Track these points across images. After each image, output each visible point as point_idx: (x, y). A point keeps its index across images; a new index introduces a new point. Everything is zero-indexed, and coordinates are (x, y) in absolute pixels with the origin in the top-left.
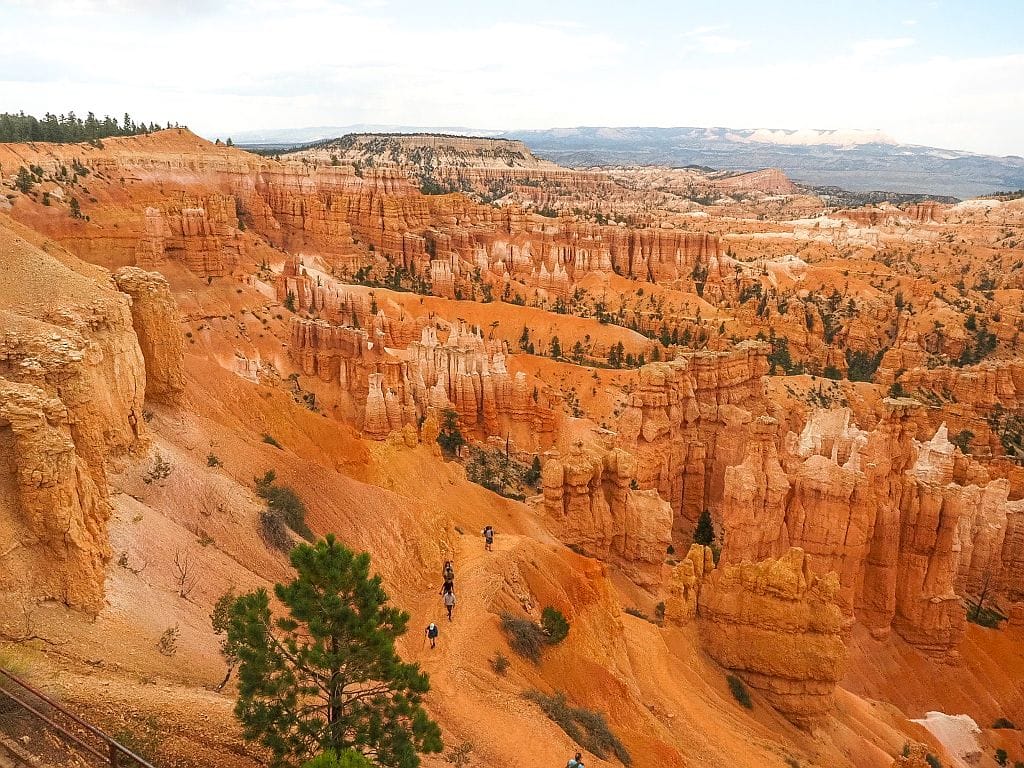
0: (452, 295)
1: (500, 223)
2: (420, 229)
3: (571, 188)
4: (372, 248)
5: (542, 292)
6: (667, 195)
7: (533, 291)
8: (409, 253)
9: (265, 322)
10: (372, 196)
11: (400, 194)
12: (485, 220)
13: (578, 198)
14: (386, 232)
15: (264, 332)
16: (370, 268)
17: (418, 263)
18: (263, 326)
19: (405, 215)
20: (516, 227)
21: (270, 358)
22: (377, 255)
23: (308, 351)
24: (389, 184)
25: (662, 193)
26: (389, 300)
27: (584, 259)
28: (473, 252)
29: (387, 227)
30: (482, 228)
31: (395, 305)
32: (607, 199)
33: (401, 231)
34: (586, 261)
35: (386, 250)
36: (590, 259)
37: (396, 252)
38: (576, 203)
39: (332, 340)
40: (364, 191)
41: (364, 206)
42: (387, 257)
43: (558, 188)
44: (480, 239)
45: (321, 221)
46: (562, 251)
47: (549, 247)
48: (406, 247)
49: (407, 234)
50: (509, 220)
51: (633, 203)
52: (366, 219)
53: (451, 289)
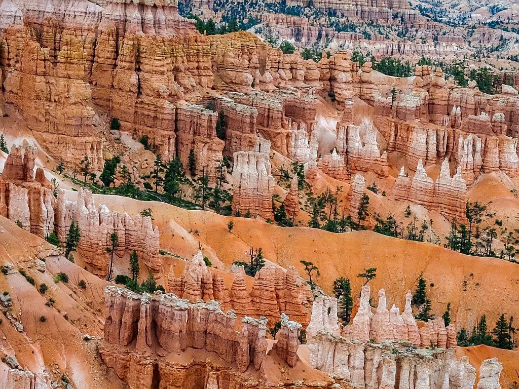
0: (269, 214)
1: (318, 85)
2: (198, 94)
3: (355, 20)
4: (115, 125)
5: (417, 210)
6: (506, 35)
7: (402, 208)
8: (187, 137)
9: (43, 289)
10: (118, 35)
11: (167, 33)
12: (294, 79)
13: (368, 36)
14: (144, 98)
15: (46, 311)
16: (117, 160)
17: (203, 154)
18: (43, 300)
19: (176, 70)
20: (345, 91)
21: (63, 364)
22: (126, 138)
23: (143, 353)
24: (149, 15)
25: (499, 32)
26: (173, 224)
27: (474, 151)
28: (288, 136)
29: (146, 91)
30: (294, 92)
31: (184, 233)
32: (412, 39)
33: (174, 97)
34: (478, 156)
35: (143, 130)
36: (485, 152)
37: (162, 134)
38: (365, 44)
39: (190, 333)
40: (103, 26)
41: (105, 52)
42: (144, 141)
43: (333, 19)
44: (294, 112)
45: (38, 79)
46: (433, 138)
47: (409, 129)
48: (181, 125)
49: (182, 104)
50: (332, 79)
51: (454, 47)
52: (107, 75)
53: (268, 204)
